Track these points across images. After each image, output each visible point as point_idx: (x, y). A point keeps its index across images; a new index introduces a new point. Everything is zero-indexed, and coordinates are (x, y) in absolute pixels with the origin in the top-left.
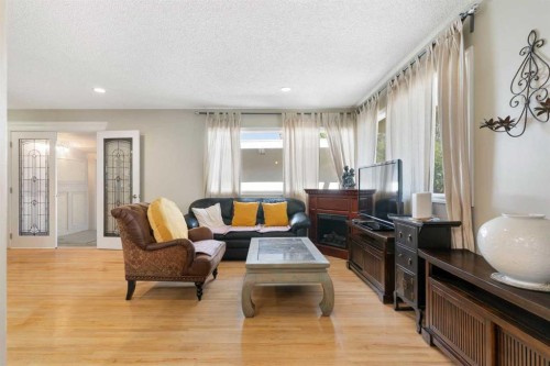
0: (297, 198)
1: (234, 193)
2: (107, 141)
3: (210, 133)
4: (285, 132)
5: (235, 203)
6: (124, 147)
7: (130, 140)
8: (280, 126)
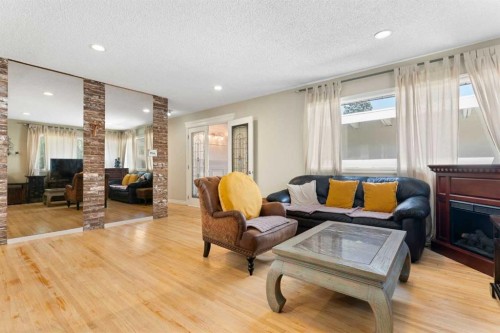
0: (418, 178)
1: (335, 170)
2: (234, 128)
3: (309, 109)
4: (399, 92)
5: (331, 181)
6: (243, 131)
7: (246, 125)
8: (392, 86)
